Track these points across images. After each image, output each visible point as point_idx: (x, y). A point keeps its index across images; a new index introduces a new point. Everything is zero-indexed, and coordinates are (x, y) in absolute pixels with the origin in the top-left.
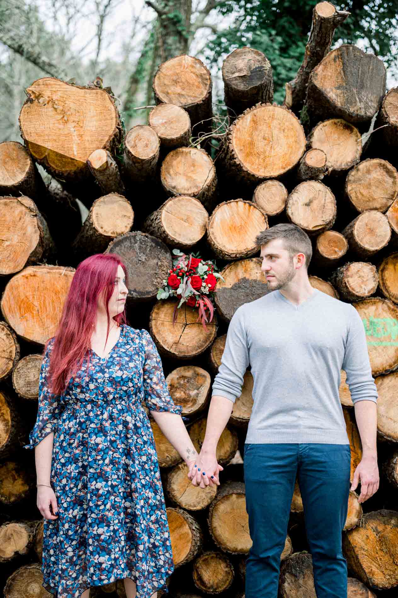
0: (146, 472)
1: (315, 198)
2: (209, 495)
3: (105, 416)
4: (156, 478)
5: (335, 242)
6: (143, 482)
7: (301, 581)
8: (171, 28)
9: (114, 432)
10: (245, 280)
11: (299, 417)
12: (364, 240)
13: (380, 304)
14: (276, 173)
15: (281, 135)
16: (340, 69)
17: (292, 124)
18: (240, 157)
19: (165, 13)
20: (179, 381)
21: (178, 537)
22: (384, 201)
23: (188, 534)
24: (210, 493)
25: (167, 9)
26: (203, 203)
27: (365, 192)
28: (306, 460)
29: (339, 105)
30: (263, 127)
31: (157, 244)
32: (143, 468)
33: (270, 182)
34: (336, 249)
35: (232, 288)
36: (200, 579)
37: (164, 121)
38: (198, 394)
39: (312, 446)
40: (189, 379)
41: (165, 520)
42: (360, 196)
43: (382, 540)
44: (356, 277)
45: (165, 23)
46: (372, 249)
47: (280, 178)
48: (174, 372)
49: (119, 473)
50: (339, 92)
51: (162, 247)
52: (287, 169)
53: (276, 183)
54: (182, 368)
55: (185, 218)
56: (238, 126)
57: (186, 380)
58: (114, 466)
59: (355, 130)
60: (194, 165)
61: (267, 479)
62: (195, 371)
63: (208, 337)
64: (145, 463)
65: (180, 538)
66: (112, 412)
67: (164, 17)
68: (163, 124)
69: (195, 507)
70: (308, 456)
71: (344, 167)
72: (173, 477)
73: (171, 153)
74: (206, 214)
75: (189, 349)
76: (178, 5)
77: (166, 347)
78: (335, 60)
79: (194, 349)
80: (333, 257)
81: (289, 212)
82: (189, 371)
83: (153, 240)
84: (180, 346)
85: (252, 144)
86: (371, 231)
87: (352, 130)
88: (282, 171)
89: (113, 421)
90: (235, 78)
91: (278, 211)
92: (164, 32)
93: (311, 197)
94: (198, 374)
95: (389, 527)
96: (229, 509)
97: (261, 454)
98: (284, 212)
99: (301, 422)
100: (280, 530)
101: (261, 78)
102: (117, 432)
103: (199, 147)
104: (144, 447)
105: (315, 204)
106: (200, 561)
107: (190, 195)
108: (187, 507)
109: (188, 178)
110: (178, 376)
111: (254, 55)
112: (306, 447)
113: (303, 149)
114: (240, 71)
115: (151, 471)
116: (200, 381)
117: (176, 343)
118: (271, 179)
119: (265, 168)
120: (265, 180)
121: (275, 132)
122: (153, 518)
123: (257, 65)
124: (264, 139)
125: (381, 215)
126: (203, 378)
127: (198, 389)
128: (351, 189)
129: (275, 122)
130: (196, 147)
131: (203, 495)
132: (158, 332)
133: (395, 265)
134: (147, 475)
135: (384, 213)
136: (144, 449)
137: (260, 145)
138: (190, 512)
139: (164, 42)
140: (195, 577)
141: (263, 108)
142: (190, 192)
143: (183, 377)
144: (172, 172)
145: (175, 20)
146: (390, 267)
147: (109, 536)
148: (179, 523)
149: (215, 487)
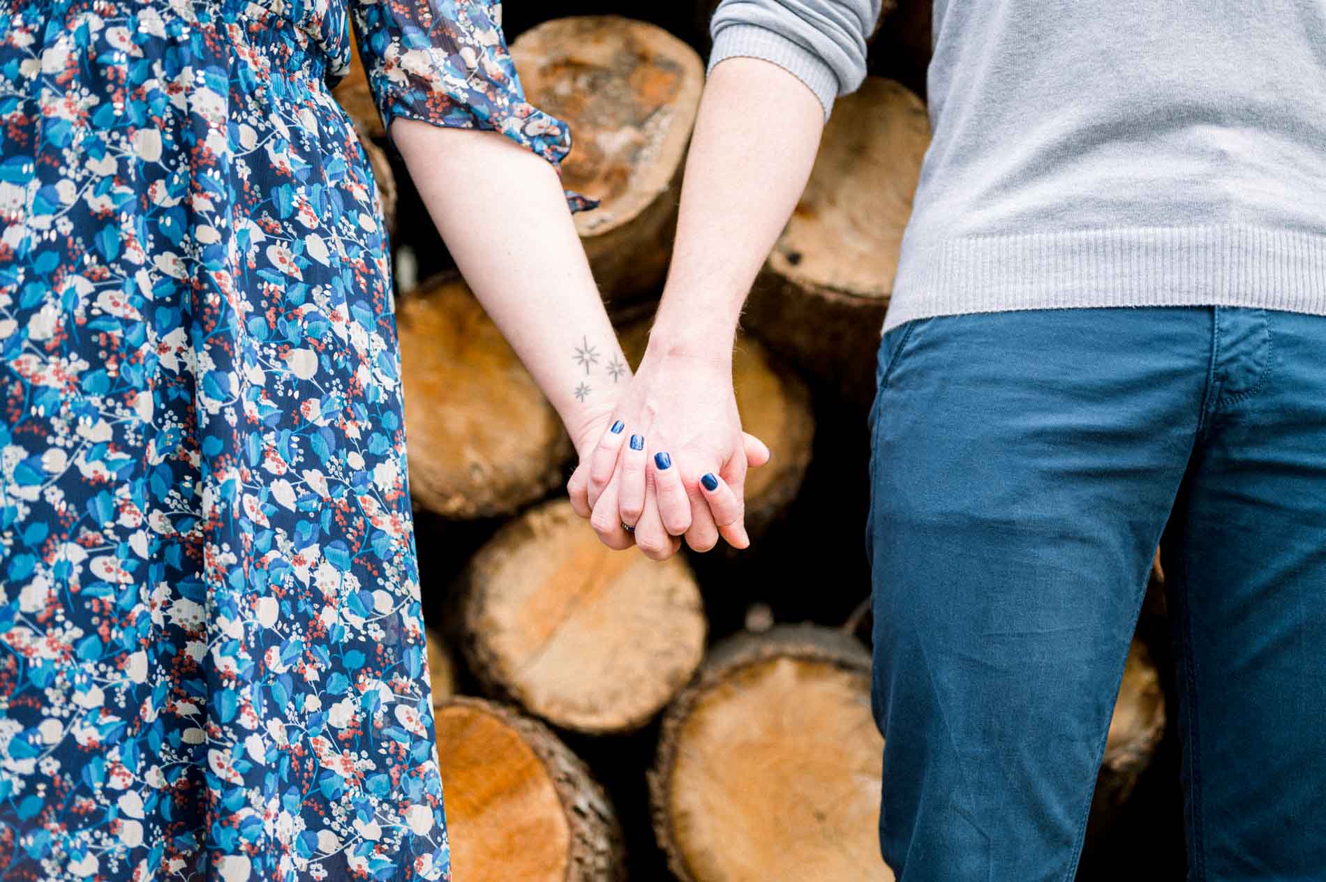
0: (304, 443)
2: (667, 666)
3: (58, 58)
4: (376, 493)
6: (284, 494)
9: (108, 166)
11: (1223, 155)
20: (551, 81)
21: (496, 840)
23: (551, 830)
24: (668, 654)
28: (1247, 403)
32: (290, 416)
38: (637, 147)
39: (1286, 328)
40: (597, 76)
41: (416, 739)
49: (122, 414)
54: (569, 25)
57: (583, 82)
58: (97, 364)
61: (1018, 512)
62: (630, 44)
64: (308, 390)
65: (509, 851)
66: (104, 46)
69: (593, 710)
70: (1268, 385)
72: (498, 566)
82: (598, 40)
89: (106, 98)
94: (643, 58)
97: (991, 370)
99: (1230, 186)
100: (1057, 810)
102: (122, 163)
104: (309, 299)
108: (554, 714)
110: (542, 61)
112: (1253, 331)
115: (343, 443)
116: (655, 89)
122: (342, 715)
126: (670, 77)
127: (639, 124)
134: (313, 461)
136: (306, 308)
138: (571, 737)
143: (573, 66)
147: (32, 780)
148: (501, 773)
149: (693, 629)
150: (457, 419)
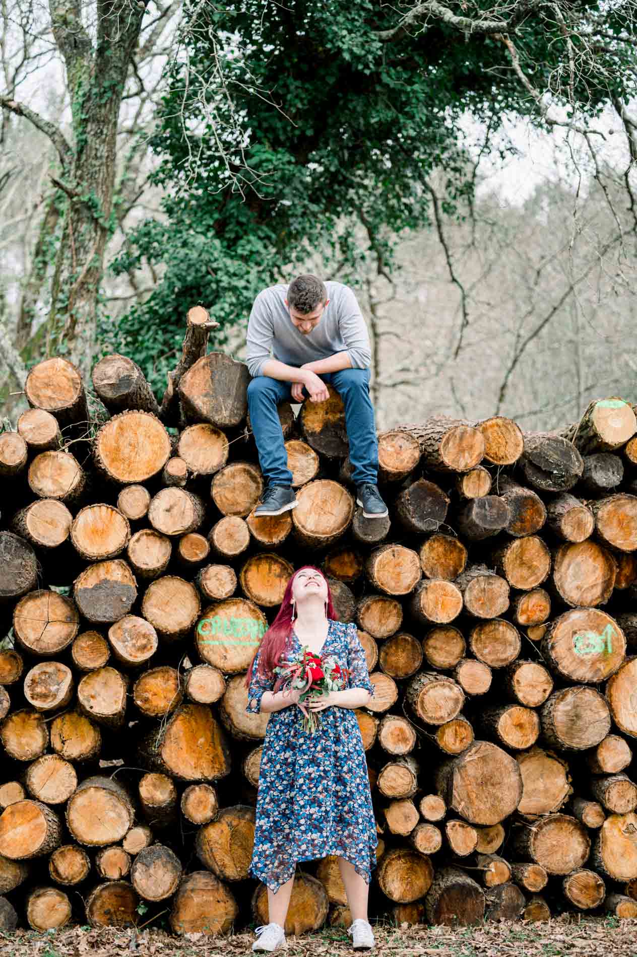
1: (175, 505)
2: (69, 790)
5: (197, 545)
7: (152, 871)
8: (85, 213)
10: (106, 581)
12: (223, 545)
13: (241, 605)
14: (140, 479)
15: (147, 443)
16: (208, 377)
17: (158, 431)
18: (105, 462)
19: (76, 195)
20: (41, 676)
21: (33, 827)
22: (248, 505)
23: (43, 825)
24: (69, 787)
25: (79, 190)
26: (67, 506)
27: (229, 496)
29: (205, 412)
30: (129, 434)
31: (22, 544)
33: (133, 487)
34: (198, 552)
35: (93, 589)
36: (56, 870)
37: (32, 426)
38: (58, 689)
40: (50, 675)
42: (224, 500)
43: (235, 834)
44: (214, 580)
45: (77, 207)
46: (231, 553)
47: (144, 484)
48: (36, 667)
50: (206, 399)
51: (26, 548)
52: (151, 475)
53: (140, 488)
54: (44, 664)
55: (49, 520)
56: (104, 432)
57: (47, 676)
59: (223, 435)
60: (60, 469)
62: (57, 667)
63: (69, 635)
65: (35, 829)
67: (75, 199)
68: (31, 429)
69: (54, 800)
71: (209, 471)
72: (33, 770)
73: (39, 456)
74: (70, 517)
75: (50, 646)
76: (94, 185)
77: (27, 644)
78: (203, 367)
79: (55, 645)
80: (194, 559)
81: (151, 517)
82: (50, 667)
83: (18, 540)
84: (41, 643)
85: (118, 449)
86: (231, 536)
87: (219, 435)
88: (146, 477)
90: (104, 386)
91: (141, 515)
92: (76, 217)
93: (172, 503)
94: (59, 670)
95: (243, 822)
96: (86, 804)
98: (146, 516)
101: (129, 386)
103: (67, 450)
105: (175, 511)
106: (57, 853)
107: (55, 498)
108: (45, 801)
109: (55, 481)
110: (39, 672)
111: (124, 363)
113: (168, 455)
114: (109, 378)
116: (62, 677)
117: (38, 640)
118: (135, 483)
119: (130, 473)
120: (129, 484)
121: (141, 439)
123: (126, 373)
124: (130, 445)
125: (242, 520)
126: (65, 674)
127: (58, 685)
128: (216, 492)
129: (141, 429)
130: (64, 451)
131: (63, 789)
132: (21, 629)
133: (258, 567)
135: (244, 518)
137: (126, 451)
138: (49, 805)
139: (75, 230)
140: (51, 868)
141: (130, 416)
142: (55, 495)
143: (45, 673)
144: (39, 475)
145: (90, 203)
146: (254, 569)
148: (34, 814)
149: (75, 781)
150: (24, 741)
